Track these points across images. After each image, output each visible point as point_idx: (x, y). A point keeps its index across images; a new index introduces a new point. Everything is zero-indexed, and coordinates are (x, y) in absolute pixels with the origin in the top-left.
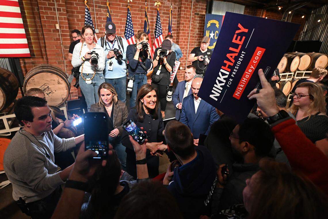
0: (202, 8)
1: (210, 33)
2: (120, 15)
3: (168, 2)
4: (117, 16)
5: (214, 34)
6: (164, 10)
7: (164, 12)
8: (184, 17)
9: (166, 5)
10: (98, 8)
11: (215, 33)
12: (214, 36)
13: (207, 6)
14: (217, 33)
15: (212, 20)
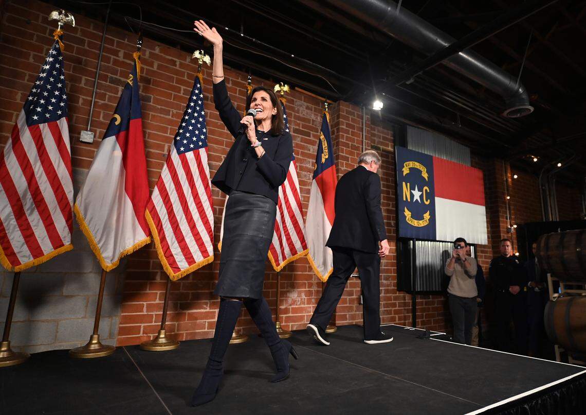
0: (384, 138)
1: (412, 188)
2: (175, 111)
3: (306, 110)
4: (168, 113)
5: (421, 193)
6: (298, 125)
7: (297, 127)
8: (347, 145)
9: (301, 115)
10: (108, 83)
11: (422, 191)
12: (421, 197)
13: (394, 136)
14: (426, 190)
15: (411, 162)
